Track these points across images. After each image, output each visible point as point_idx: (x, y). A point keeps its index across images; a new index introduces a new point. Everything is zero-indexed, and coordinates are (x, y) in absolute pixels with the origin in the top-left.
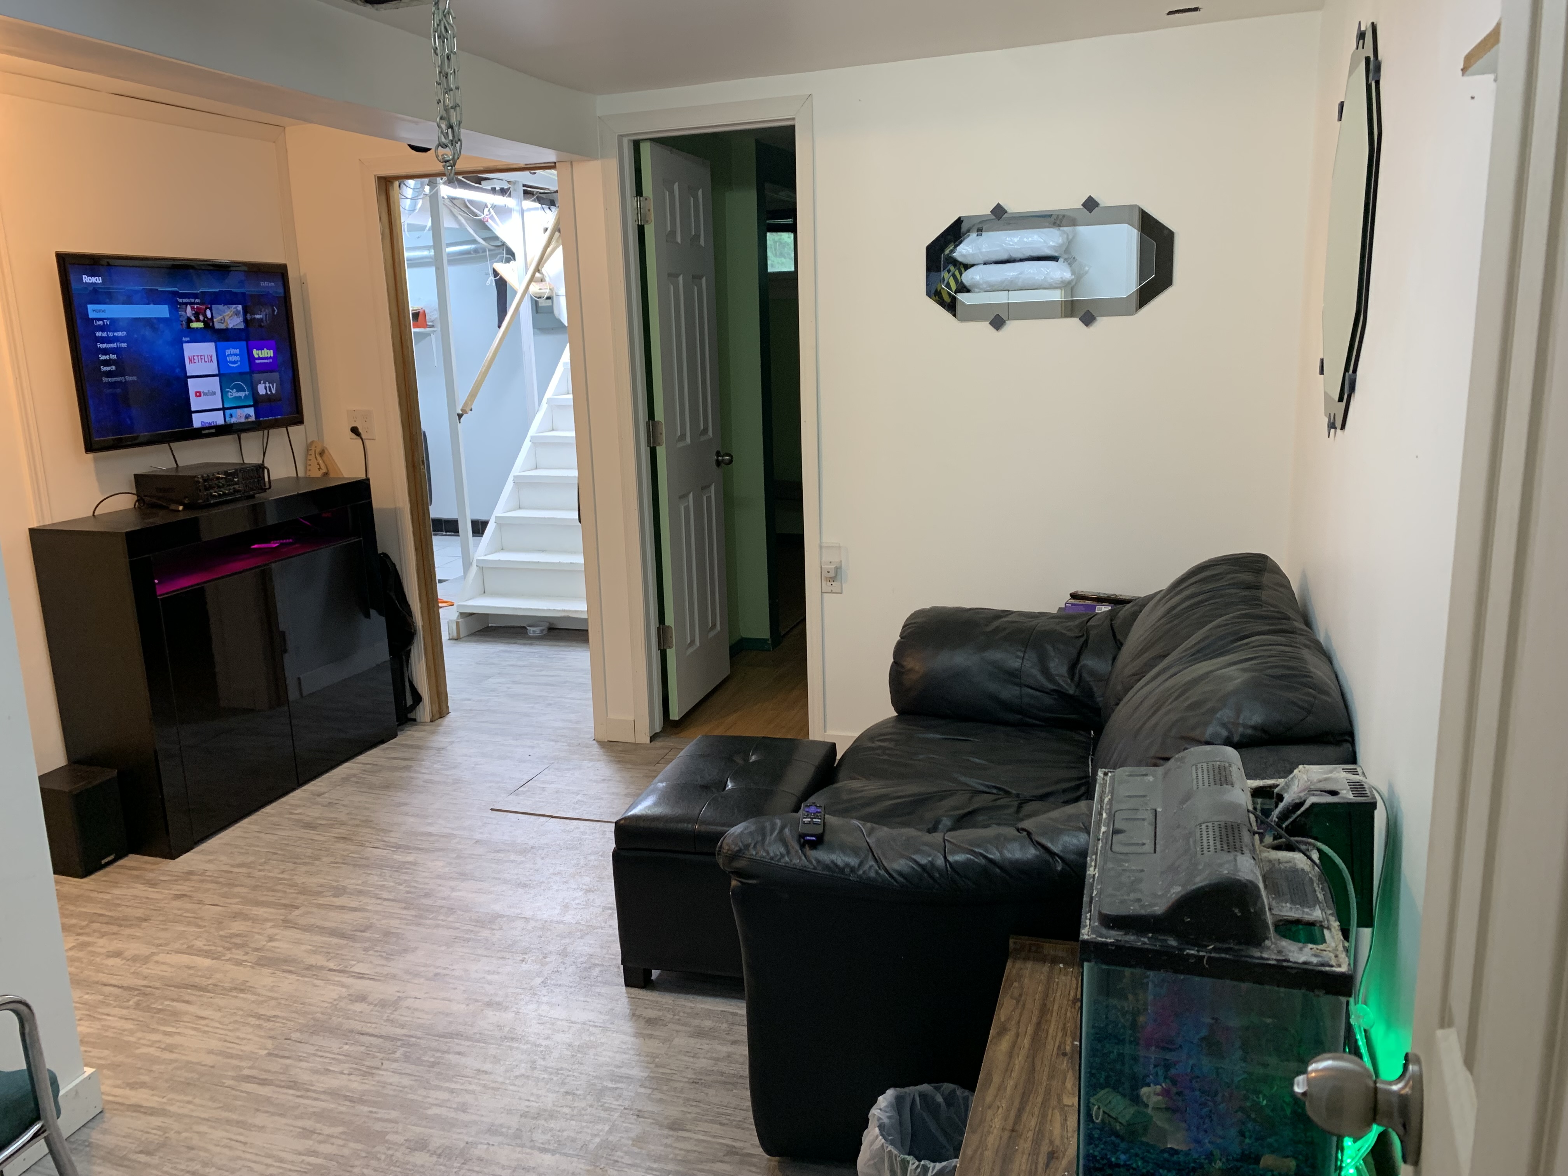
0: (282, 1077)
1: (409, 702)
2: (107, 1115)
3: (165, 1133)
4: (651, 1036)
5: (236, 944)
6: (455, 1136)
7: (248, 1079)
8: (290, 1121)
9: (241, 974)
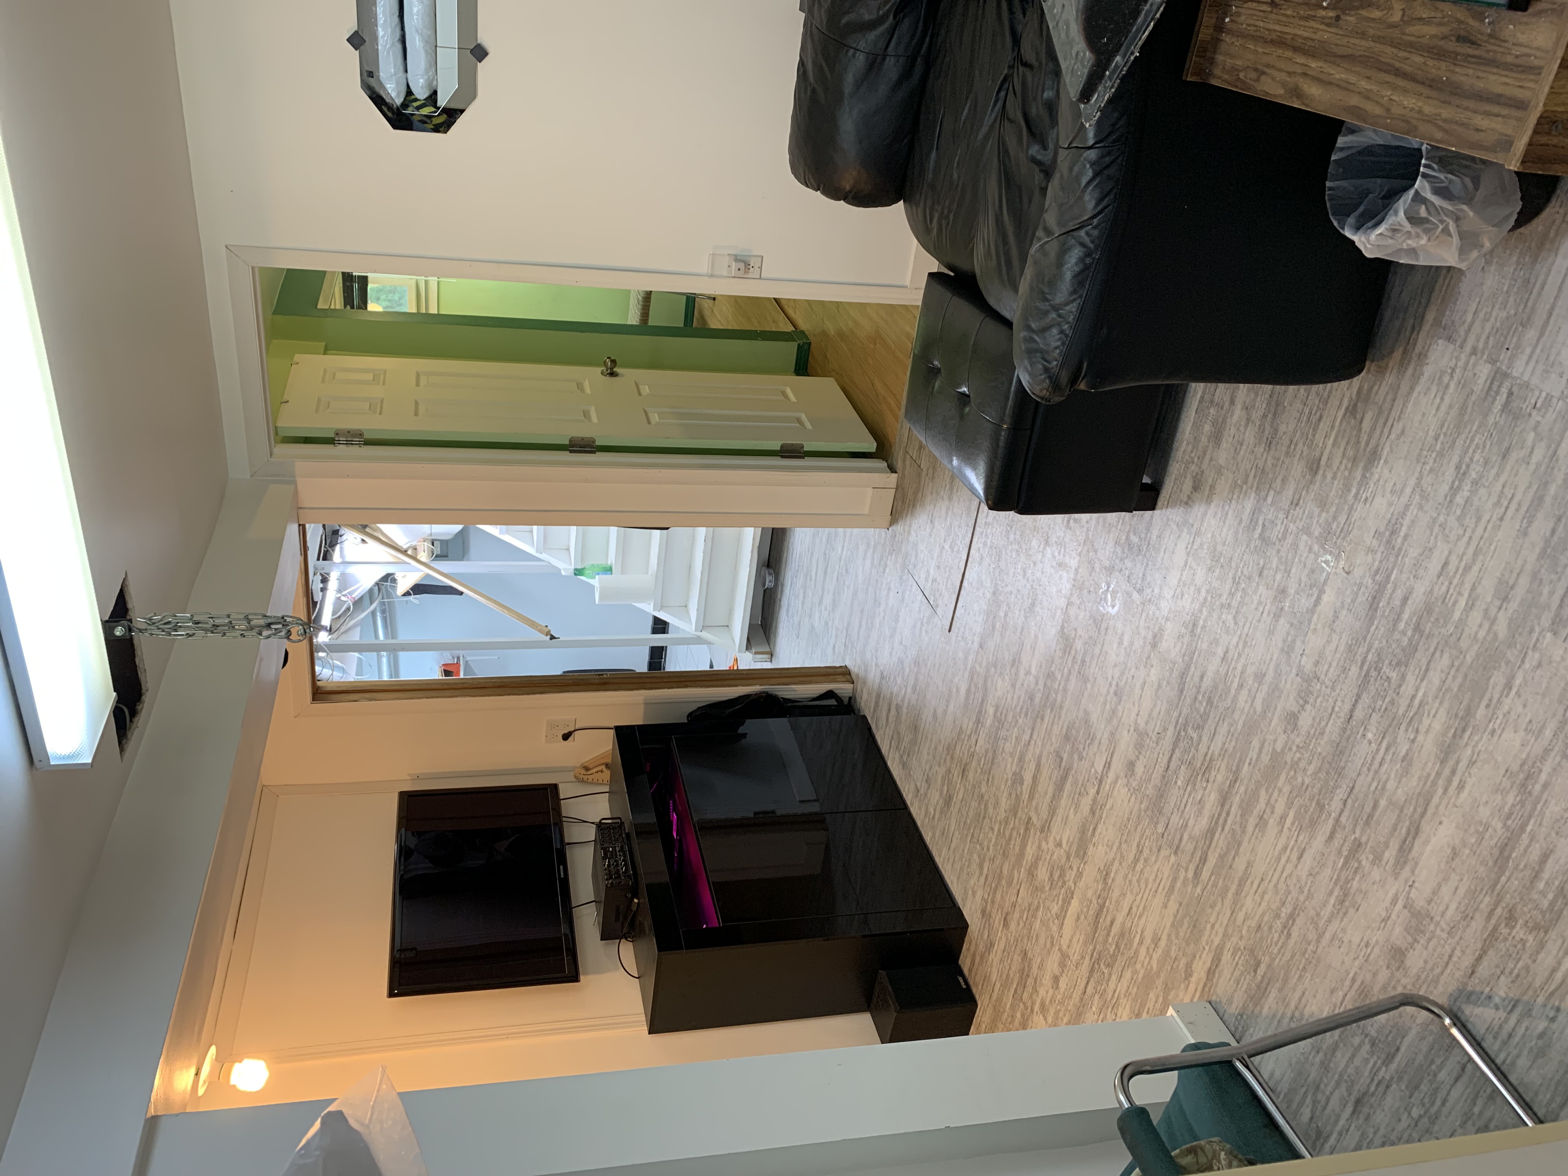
0: (1201, 844)
1: (833, 702)
2: (1214, 998)
3: (1239, 949)
4: (1212, 487)
5: (1060, 876)
6: (1288, 686)
7: (1197, 874)
8: (1247, 838)
9: (1090, 873)
